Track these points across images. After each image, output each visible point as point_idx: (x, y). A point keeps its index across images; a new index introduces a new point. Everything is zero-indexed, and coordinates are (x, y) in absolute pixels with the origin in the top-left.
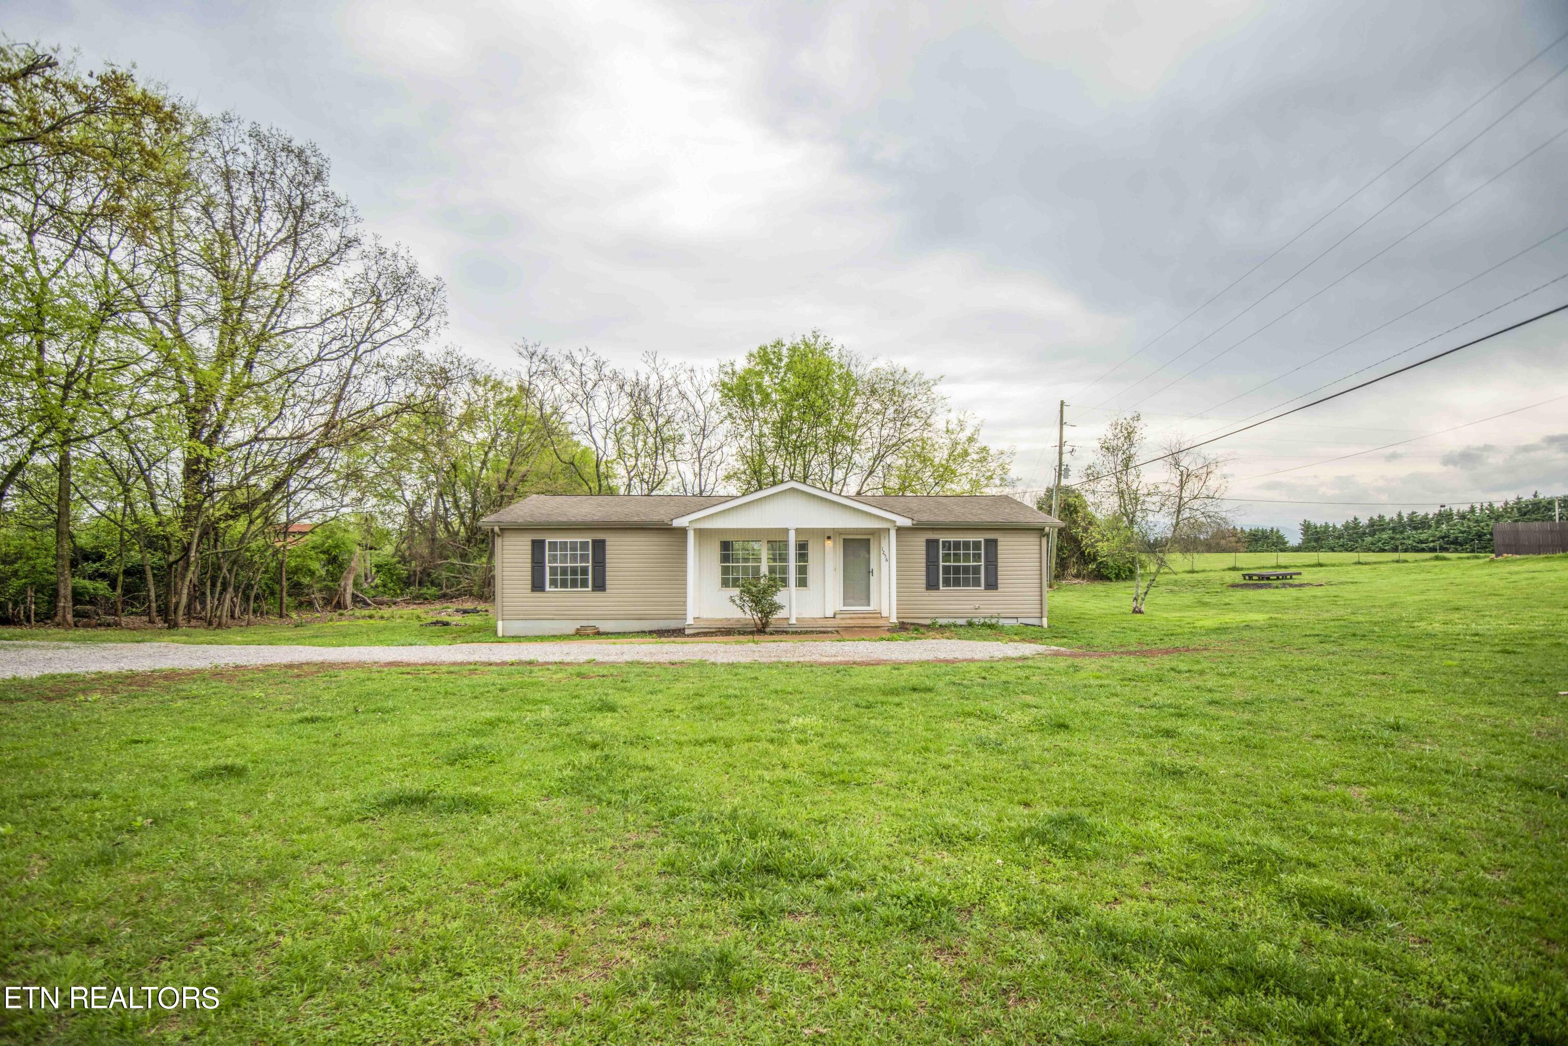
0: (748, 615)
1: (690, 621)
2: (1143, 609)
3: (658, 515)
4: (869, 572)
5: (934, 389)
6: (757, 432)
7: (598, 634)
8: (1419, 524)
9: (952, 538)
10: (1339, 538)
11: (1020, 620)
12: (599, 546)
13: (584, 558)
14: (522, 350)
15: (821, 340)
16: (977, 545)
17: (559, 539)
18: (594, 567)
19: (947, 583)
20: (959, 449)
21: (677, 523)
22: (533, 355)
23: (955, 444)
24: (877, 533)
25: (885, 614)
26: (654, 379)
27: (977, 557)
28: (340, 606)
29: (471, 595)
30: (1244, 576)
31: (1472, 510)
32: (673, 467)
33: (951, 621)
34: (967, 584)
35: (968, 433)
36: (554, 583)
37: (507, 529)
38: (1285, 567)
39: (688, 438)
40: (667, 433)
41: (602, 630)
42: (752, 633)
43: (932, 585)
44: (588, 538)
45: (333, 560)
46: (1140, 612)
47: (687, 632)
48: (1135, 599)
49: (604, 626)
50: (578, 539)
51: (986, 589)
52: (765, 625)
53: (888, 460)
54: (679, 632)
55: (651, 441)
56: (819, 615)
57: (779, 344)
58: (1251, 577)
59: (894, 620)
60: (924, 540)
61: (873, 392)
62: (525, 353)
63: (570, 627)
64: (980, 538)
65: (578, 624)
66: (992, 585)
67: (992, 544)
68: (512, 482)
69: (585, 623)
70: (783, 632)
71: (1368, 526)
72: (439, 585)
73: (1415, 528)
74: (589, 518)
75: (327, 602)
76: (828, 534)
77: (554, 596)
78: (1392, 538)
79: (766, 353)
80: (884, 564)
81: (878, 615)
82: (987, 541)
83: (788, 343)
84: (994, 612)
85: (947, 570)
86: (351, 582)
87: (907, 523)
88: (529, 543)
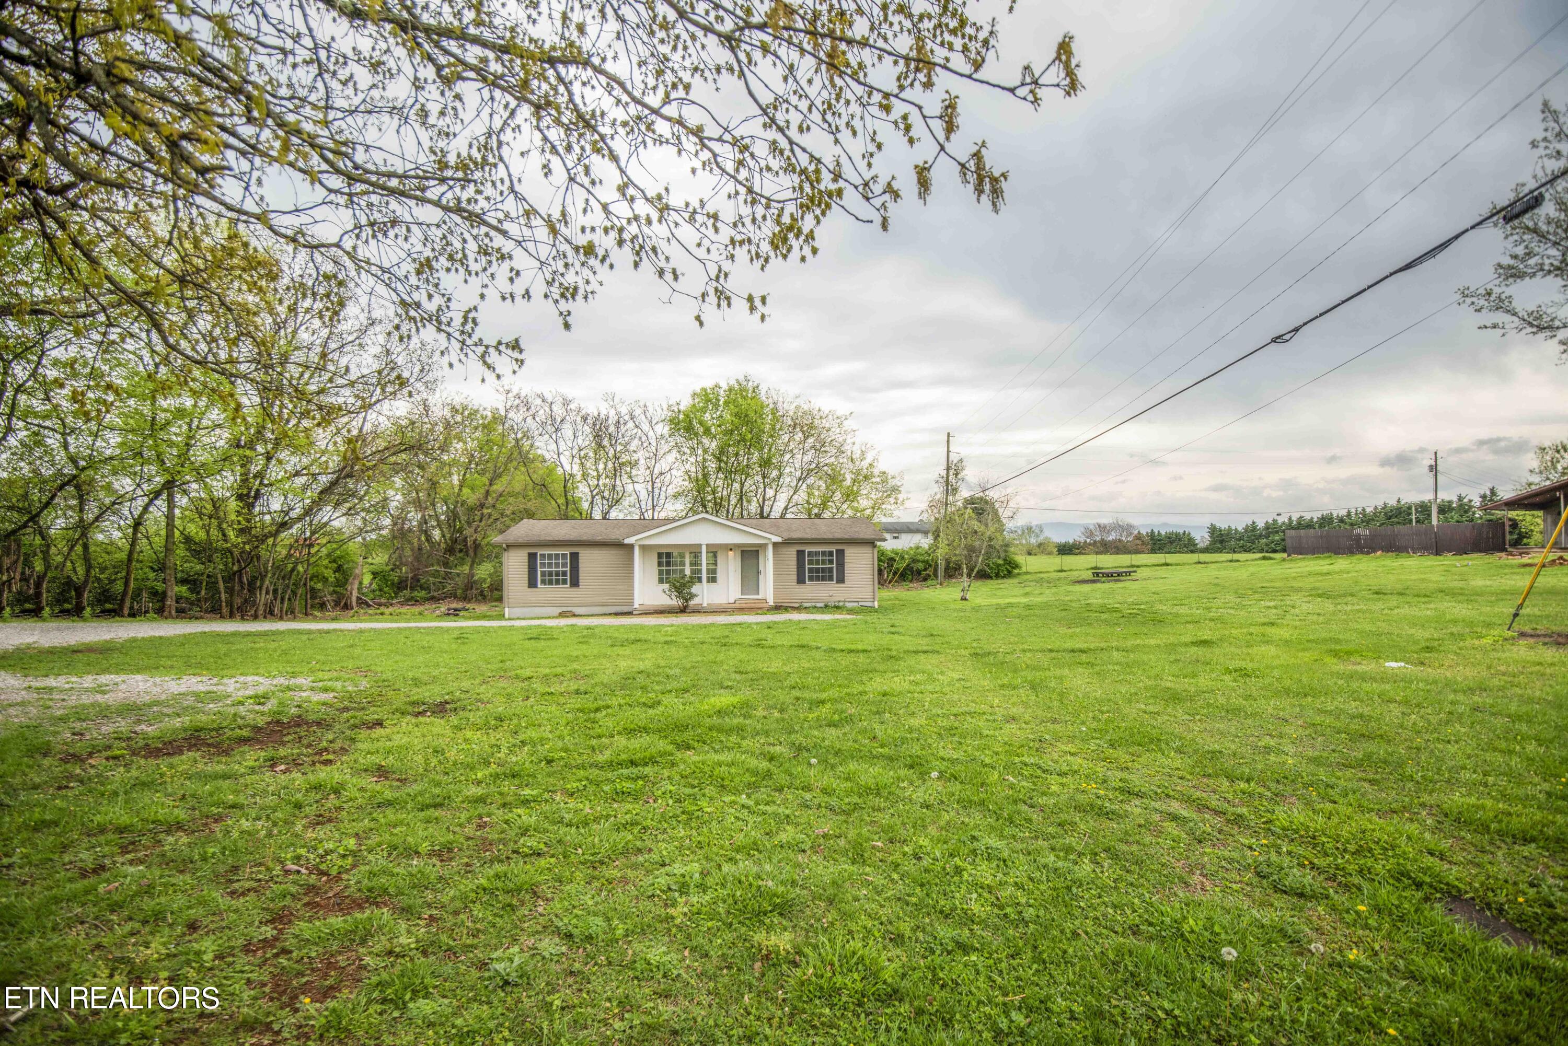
0: (675, 602)
1: (636, 605)
2: (969, 598)
3: (614, 535)
4: (758, 572)
5: (846, 423)
6: (700, 458)
7: (574, 615)
9: (814, 549)
11: (859, 604)
12: (575, 557)
13: (564, 565)
16: (831, 553)
19: (811, 579)
21: (627, 541)
22: (508, 392)
24: (764, 546)
25: (766, 600)
26: (612, 413)
27: (831, 562)
28: (347, 607)
29: (455, 597)
30: (1094, 574)
31: (1349, 514)
32: (629, 488)
33: (813, 604)
34: (824, 579)
35: (868, 461)
36: (543, 582)
37: (510, 546)
38: (1137, 566)
39: (642, 462)
40: (624, 458)
41: (576, 613)
42: (677, 612)
43: (801, 580)
45: (339, 569)
46: (965, 600)
47: (634, 612)
48: (964, 590)
49: (578, 611)
51: (837, 583)
52: (686, 607)
53: (809, 481)
54: (629, 613)
55: (610, 465)
56: (723, 600)
57: (717, 386)
59: (772, 603)
60: (793, 550)
61: (796, 425)
63: (555, 611)
64: (833, 549)
66: (841, 580)
67: (841, 553)
68: (490, 500)
69: (565, 608)
70: (698, 611)
72: (428, 589)
74: (567, 538)
75: (337, 603)
76: (730, 548)
77: (544, 591)
81: (762, 599)
82: (837, 551)
83: (724, 386)
84: (842, 598)
85: (810, 570)
86: (355, 587)
87: (779, 539)
88: (526, 555)
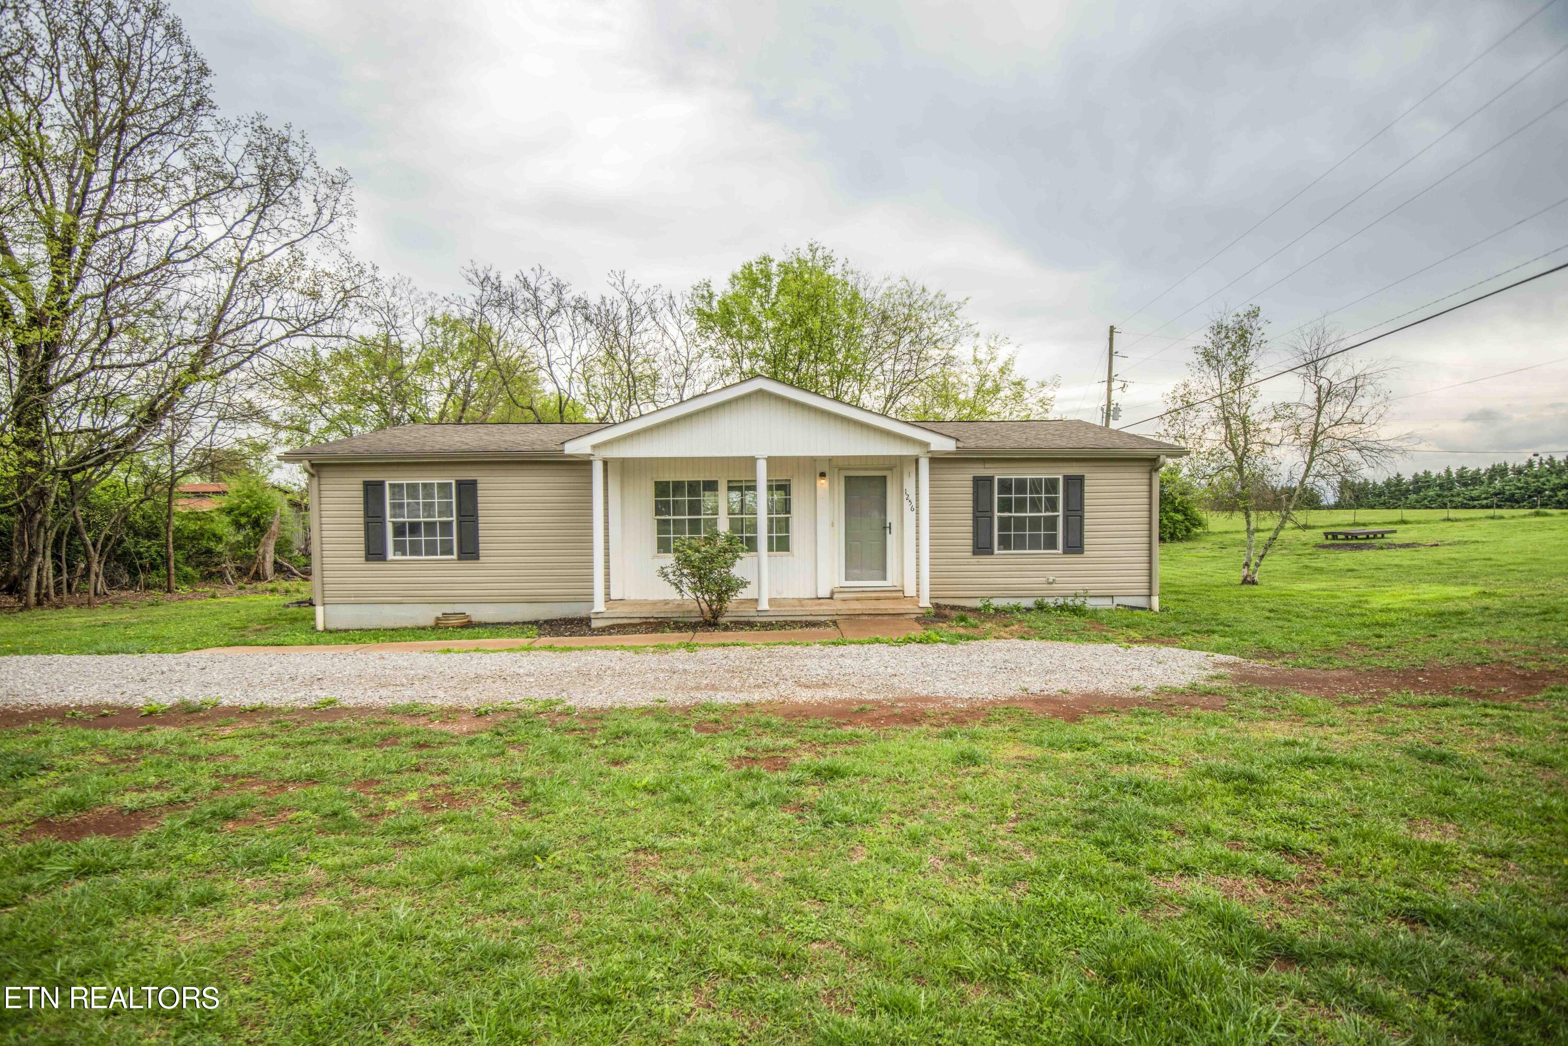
0: (688, 598)
1: (599, 606)
2: (1256, 579)
4: (885, 528)
5: (958, 313)
7: (469, 625)
8: (1469, 480)
9: (1013, 473)
10: (1380, 495)
11: (1117, 600)
12: (468, 490)
13: (445, 510)
14: (471, 276)
15: (819, 254)
16: (1052, 485)
17: (404, 479)
18: (460, 523)
19: (1005, 543)
20: (989, 385)
21: (574, 450)
23: (984, 377)
24: (896, 465)
25: (910, 591)
27: (1052, 504)
28: (259, 577)
30: (1326, 534)
31: (1530, 464)
33: (1013, 602)
34: (1035, 544)
35: (1000, 363)
36: (399, 548)
37: (323, 466)
38: (1364, 525)
41: (475, 619)
42: (693, 627)
43: (981, 547)
44: (450, 478)
45: (255, 523)
46: (1254, 583)
47: (595, 624)
48: (1247, 565)
49: (478, 614)
50: (435, 479)
51: (1065, 552)
52: (716, 614)
53: (904, 400)
54: (579, 626)
56: (809, 594)
57: (766, 260)
58: (1335, 536)
59: (925, 602)
60: (970, 477)
61: (885, 318)
62: (476, 280)
63: (426, 615)
64: (1058, 473)
65: (437, 611)
66: (1075, 546)
67: (1075, 484)
69: (449, 609)
70: (745, 625)
71: (1411, 484)
73: (1465, 485)
74: (452, 448)
75: (242, 572)
76: (820, 468)
77: (401, 568)
78: (1439, 496)
79: (751, 273)
80: (909, 517)
81: (898, 594)
82: (1067, 479)
84: (1078, 587)
85: (1004, 524)
86: (271, 548)
87: (949, 447)
88: (361, 487)
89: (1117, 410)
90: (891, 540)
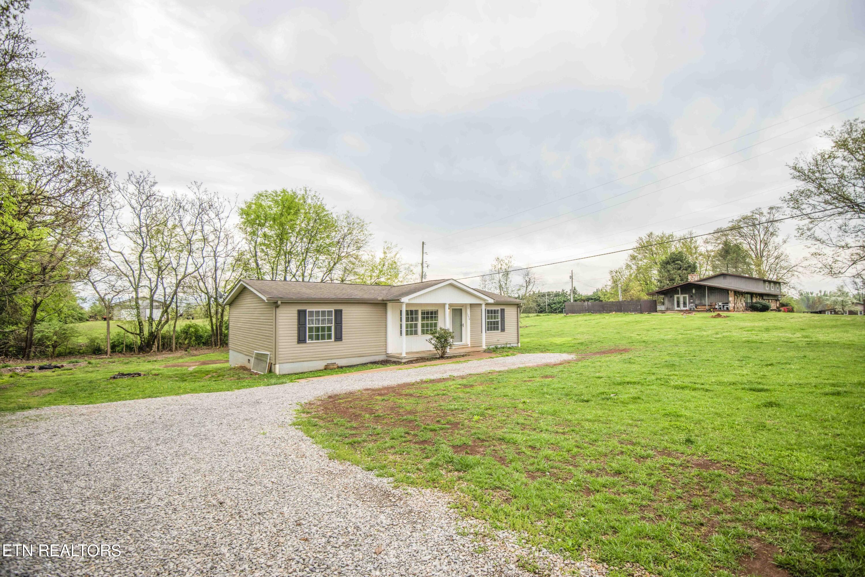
4: (462, 325)
7: (339, 368)
12: (339, 313)
13: (330, 321)
16: (498, 311)
17: (314, 309)
18: (335, 327)
19: (488, 329)
27: (498, 317)
36: (311, 337)
41: (340, 365)
44: (332, 308)
50: (326, 309)
63: (321, 365)
65: (325, 363)
66: (503, 329)
69: (329, 362)
70: (449, 357)
74: (333, 296)
77: (312, 346)
80: (468, 321)
84: (504, 341)
85: (488, 323)
87: (492, 301)
88: (296, 312)
89: (425, 275)
90: (463, 328)
